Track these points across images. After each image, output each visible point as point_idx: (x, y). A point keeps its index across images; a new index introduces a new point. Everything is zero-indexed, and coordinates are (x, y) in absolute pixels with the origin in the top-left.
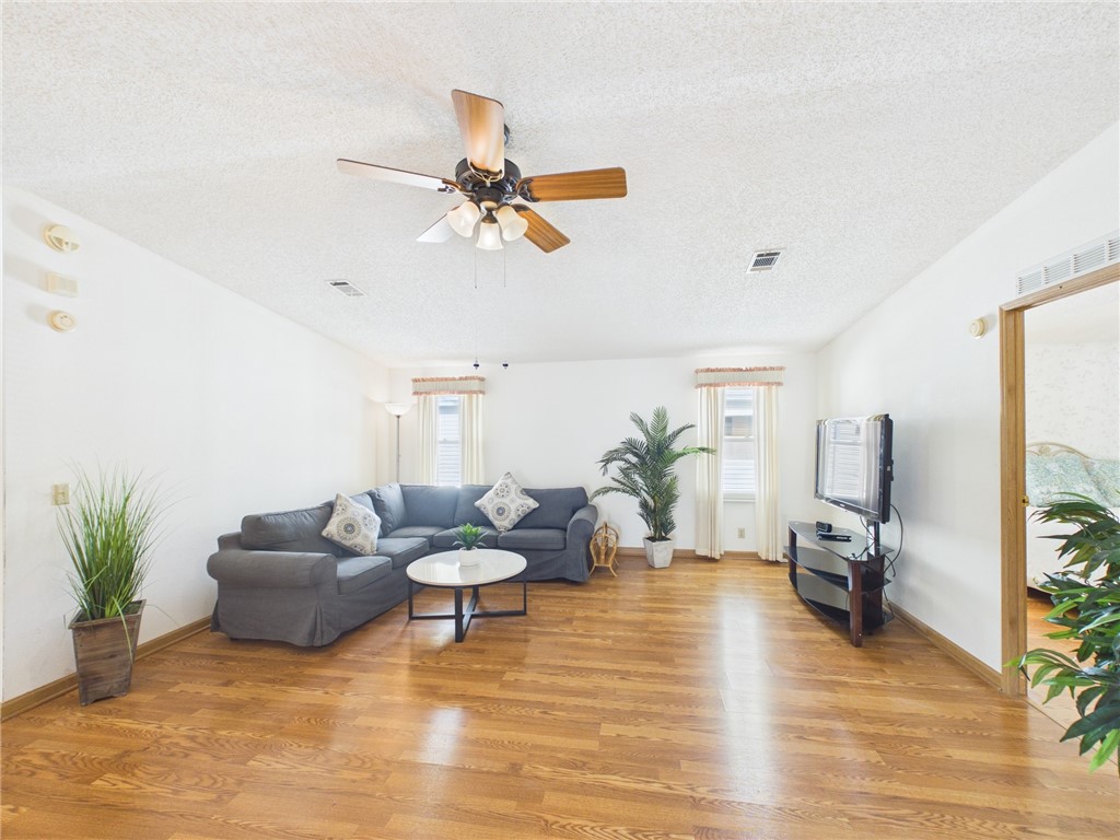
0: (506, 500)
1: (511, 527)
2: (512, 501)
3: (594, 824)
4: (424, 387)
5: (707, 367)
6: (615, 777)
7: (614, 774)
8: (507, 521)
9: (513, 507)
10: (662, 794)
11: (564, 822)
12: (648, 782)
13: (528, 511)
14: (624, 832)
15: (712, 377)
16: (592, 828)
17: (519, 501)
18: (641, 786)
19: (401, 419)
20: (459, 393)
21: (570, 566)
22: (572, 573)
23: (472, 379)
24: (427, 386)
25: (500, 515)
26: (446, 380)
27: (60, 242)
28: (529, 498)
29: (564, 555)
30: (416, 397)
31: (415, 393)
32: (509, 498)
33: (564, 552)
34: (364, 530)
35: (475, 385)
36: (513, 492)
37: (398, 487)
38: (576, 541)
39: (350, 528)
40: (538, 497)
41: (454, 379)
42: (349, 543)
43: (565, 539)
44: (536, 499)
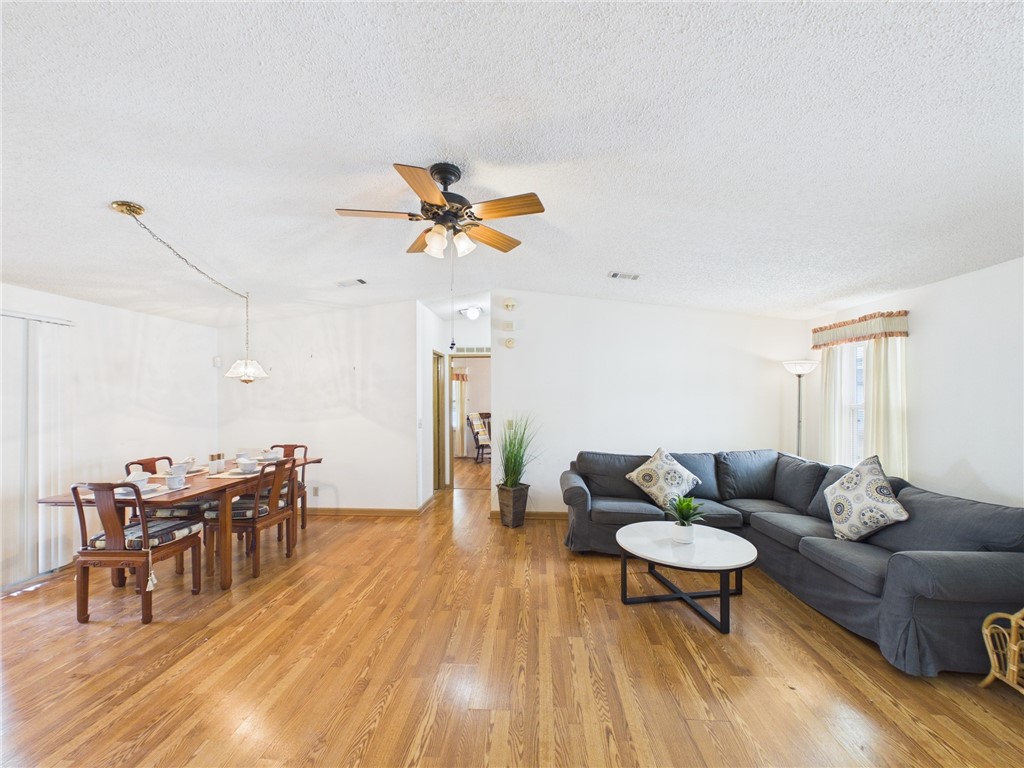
0: (850, 496)
1: (855, 537)
2: (858, 498)
3: (385, 707)
4: (825, 337)
6: (432, 720)
7: (436, 720)
8: (846, 525)
9: (856, 507)
10: (406, 757)
11: (391, 691)
12: (422, 747)
13: (882, 521)
14: (372, 726)
16: (382, 707)
18: (418, 740)
19: (802, 379)
20: (858, 339)
21: (883, 630)
22: (882, 643)
23: (873, 316)
24: (825, 336)
25: (838, 513)
26: (845, 324)
27: (507, 306)
28: (892, 500)
29: (877, 604)
30: (819, 352)
31: (816, 347)
32: (856, 492)
33: (877, 600)
34: (661, 482)
35: (877, 326)
36: (864, 484)
37: (776, 456)
38: (894, 591)
39: (648, 477)
40: (910, 502)
41: (853, 322)
42: (646, 490)
43: (881, 581)
44: (906, 505)
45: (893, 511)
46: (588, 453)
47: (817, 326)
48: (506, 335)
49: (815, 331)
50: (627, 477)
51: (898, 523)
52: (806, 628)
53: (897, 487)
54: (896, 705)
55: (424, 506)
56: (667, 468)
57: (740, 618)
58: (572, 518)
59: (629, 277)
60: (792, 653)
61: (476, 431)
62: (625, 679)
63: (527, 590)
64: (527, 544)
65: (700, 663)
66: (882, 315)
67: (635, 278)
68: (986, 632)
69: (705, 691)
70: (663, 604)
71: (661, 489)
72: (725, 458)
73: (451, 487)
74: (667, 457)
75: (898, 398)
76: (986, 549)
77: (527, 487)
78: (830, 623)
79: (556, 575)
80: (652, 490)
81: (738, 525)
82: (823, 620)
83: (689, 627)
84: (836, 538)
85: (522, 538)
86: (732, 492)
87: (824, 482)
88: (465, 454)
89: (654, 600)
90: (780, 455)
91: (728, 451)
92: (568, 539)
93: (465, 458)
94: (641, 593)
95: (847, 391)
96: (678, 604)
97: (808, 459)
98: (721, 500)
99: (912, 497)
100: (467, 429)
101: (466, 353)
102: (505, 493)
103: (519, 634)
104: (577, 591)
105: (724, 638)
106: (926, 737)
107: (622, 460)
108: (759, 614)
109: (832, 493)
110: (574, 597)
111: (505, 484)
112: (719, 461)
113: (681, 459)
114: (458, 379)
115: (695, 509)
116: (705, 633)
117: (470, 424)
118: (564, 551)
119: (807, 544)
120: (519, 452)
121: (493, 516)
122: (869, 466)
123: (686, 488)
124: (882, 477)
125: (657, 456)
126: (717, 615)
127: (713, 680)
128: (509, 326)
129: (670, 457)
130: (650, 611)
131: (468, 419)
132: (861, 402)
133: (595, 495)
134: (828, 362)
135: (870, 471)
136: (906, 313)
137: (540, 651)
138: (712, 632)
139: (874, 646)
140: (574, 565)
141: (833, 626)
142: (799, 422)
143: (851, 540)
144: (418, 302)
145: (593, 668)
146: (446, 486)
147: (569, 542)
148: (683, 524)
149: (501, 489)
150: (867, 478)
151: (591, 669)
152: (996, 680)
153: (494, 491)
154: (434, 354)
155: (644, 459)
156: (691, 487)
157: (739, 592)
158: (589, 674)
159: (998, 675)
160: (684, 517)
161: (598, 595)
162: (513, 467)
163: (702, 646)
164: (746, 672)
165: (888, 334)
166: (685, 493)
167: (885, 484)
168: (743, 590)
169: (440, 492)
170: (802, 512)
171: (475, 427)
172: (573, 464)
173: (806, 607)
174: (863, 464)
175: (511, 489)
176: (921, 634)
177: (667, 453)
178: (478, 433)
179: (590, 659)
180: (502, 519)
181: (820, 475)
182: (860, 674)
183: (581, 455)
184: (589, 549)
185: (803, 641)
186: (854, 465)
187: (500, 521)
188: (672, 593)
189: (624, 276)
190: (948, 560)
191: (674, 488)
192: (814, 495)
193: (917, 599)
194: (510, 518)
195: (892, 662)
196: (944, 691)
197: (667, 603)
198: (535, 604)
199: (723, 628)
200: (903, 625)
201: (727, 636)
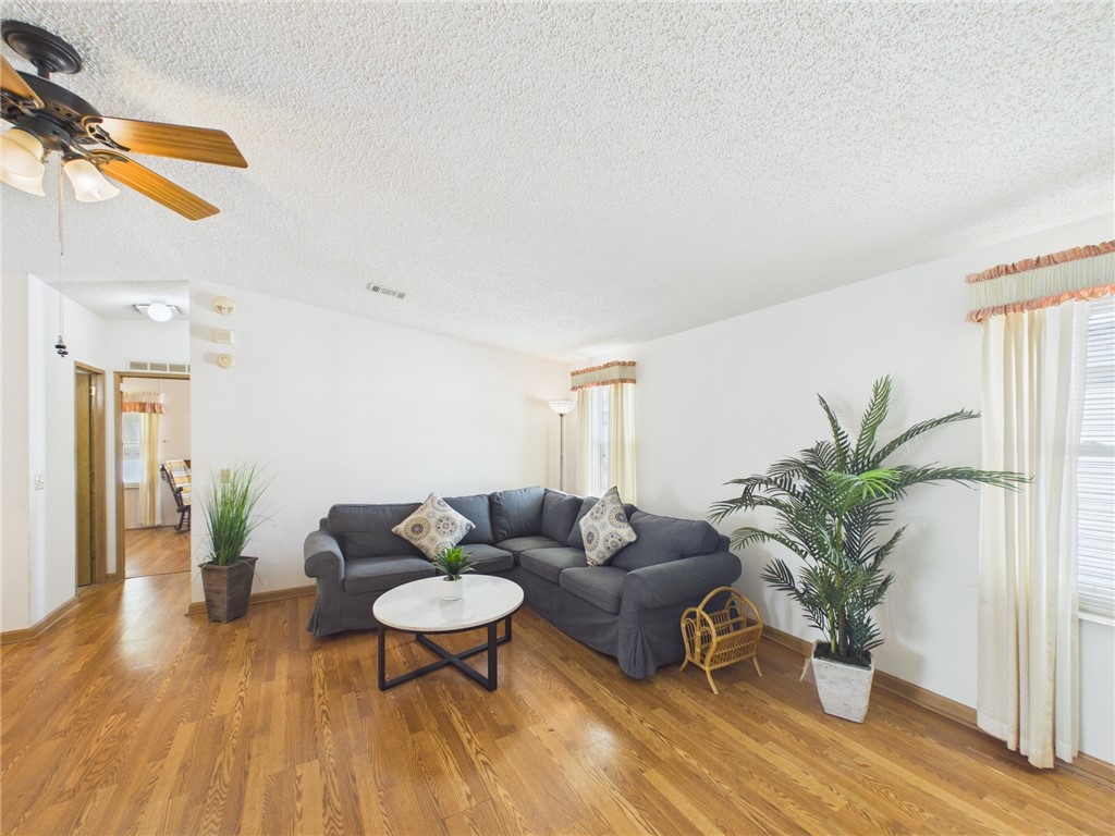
0: (597, 524)
1: (601, 562)
4: (583, 379)
5: (993, 266)
8: (595, 552)
9: (602, 534)
13: (620, 544)
15: (1009, 288)
17: (611, 529)
19: (564, 418)
20: (604, 383)
21: (620, 645)
22: (620, 657)
23: (613, 364)
24: (580, 379)
25: (589, 542)
26: (594, 369)
27: (220, 308)
28: (626, 524)
29: (616, 622)
30: (576, 393)
31: (574, 389)
32: (601, 521)
33: (616, 618)
34: (433, 532)
35: (615, 373)
36: (607, 514)
37: (542, 491)
38: (628, 608)
39: (418, 528)
40: (638, 524)
41: (600, 368)
42: (416, 543)
43: (619, 600)
44: (636, 528)
45: (627, 534)
46: (344, 506)
47: (574, 370)
48: (218, 348)
49: (573, 374)
50: (393, 530)
51: (630, 544)
52: (565, 659)
53: (629, 512)
54: (629, 712)
55: (49, 619)
56: (439, 515)
57: (509, 668)
58: (319, 593)
59: (394, 293)
60: (553, 690)
61: (178, 486)
62: (373, 797)
63: (238, 714)
64: (249, 641)
65: (465, 736)
66: (619, 363)
67: (401, 296)
68: (683, 625)
69: (468, 768)
70: (429, 675)
71: (433, 540)
72: (498, 499)
73: (120, 577)
74: (439, 503)
75: (630, 435)
76: (683, 557)
77: (253, 561)
78: (583, 647)
79: (289, 678)
80: (423, 542)
81: (509, 567)
82: (578, 645)
83: (458, 697)
84: (588, 565)
85: (242, 634)
86: (505, 533)
87: (580, 513)
88: (158, 522)
89: (420, 674)
90: (547, 491)
91: (501, 490)
92: (312, 622)
93: (158, 527)
94: (404, 670)
95: (597, 430)
96: (447, 672)
97: (567, 494)
98: (494, 543)
99: (639, 520)
100: (161, 485)
101: (149, 371)
102: (214, 575)
103: (211, 792)
104: (318, 690)
105: (492, 696)
106: (649, 733)
107: (388, 512)
108: (525, 657)
109: (585, 523)
110: (313, 701)
111: (215, 561)
112: (493, 502)
113: (455, 503)
114: (143, 410)
115: (464, 559)
116: (472, 696)
117: (168, 477)
118: (306, 638)
119: (567, 576)
120: (238, 515)
121: (193, 612)
122: (610, 497)
123: (459, 534)
124: (619, 505)
125: (429, 502)
126: (484, 671)
127: (478, 753)
128: (219, 335)
129: (443, 503)
130: (412, 689)
131: (163, 469)
132: (606, 439)
133: (349, 558)
134: (582, 402)
135: (611, 501)
136: (634, 364)
137: (247, 806)
138: (479, 693)
139: (613, 659)
140: (319, 656)
141: (586, 650)
142: (562, 458)
143: (598, 565)
144: (31, 277)
145: (330, 798)
146: (107, 577)
147: (314, 625)
148: (451, 579)
149: (207, 570)
150: (610, 507)
151: (326, 802)
152: (689, 662)
153: (196, 574)
154: (78, 367)
155: (415, 507)
156: (465, 533)
157: (508, 638)
158: (321, 811)
159: (690, 659)
160: (453, 570)
161: (348, 687)
162: (229, 535)
163: (468, 714)
164: (511, 729)
165: (623, 381)
166: (458, 541)
167: (622, 511)
168: (513, 635)
169: (89, 591)
170: (564, 545)
171: (176, 480)
172: (323, 522)
173: (566, 637)
174: (606, 495)
175: (225, 567)
176: (645, 640)
177: (439, 498)
178: (181, 489)
179: (326, 788)
180: (209, 612)
181: (577, 507)
182: (605, 691)
183: (335, 511)
184: (341, 629)
185: (562, 674)
186: (600, 496)
187: (206, 616)
188: (440, 660)
189: (387, 292)
190: (661, 572)
191: (444, 536)
192: (572, 527)
193: (643, 610)
194: (222, 609)
195: (626, 671)
196: (660, 685)
197: (434, 674)
198: (249, 733)
199: (490, 684)
200: (633, 636)
201: (494, 693)
